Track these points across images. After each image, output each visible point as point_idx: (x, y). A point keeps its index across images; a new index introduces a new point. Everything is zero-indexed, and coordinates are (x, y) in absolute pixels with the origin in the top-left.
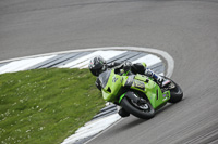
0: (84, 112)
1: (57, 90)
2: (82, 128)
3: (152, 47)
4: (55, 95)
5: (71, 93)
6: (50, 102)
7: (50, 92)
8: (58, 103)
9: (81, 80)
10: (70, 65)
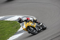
0: (11, 33)
1: (4, 27)
2: (11, 37)
3: (31, 15)
4: (4, 28)
5: (8, 27)
6: (2, 30)
7: (2, 27)
8: (4, 30)
9: (11, 24)
10: (8, 20)
